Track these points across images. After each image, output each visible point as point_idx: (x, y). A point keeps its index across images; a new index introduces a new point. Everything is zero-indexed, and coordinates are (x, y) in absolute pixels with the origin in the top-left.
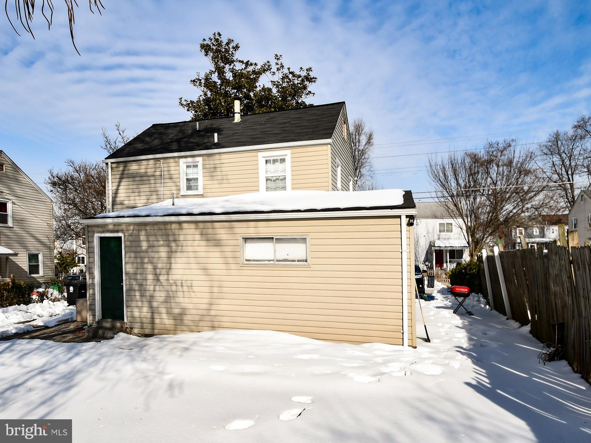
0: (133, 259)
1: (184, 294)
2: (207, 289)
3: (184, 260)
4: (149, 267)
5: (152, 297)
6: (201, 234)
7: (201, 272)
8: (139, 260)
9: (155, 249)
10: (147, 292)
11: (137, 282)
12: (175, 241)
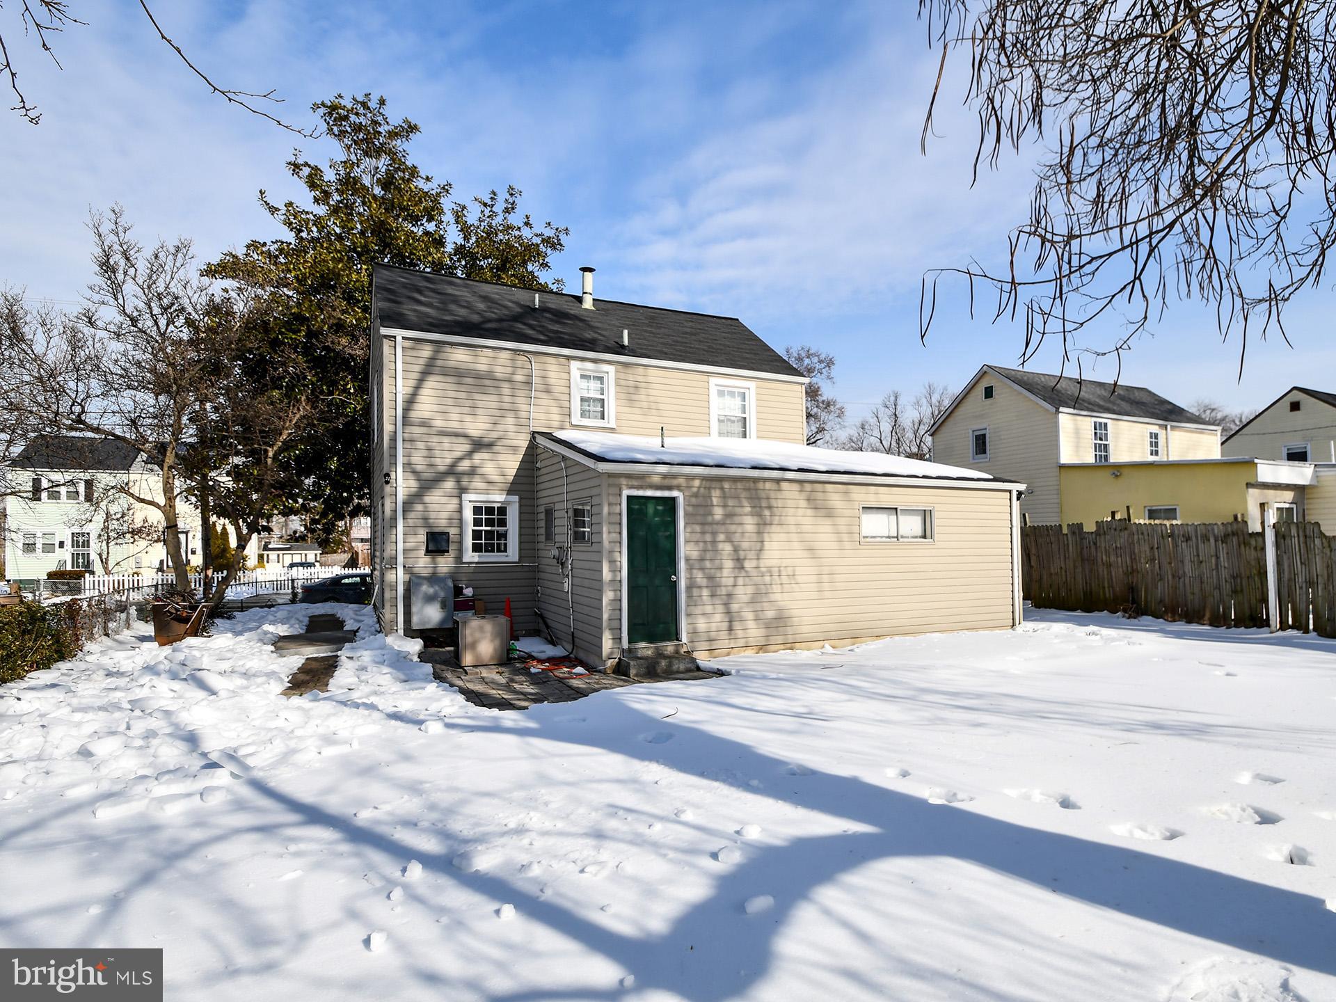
0: (699, 535)
1: (782, 588)
2: (814, 578)
3: (783, 537)
4: (728, 547)
5: (729, 595)
6: (808, 500)
7: (805, 554)
8: (708, 538)
9: (737, 519)
10: (723, 588)
11: (704, 573)
12: (770, 507)
